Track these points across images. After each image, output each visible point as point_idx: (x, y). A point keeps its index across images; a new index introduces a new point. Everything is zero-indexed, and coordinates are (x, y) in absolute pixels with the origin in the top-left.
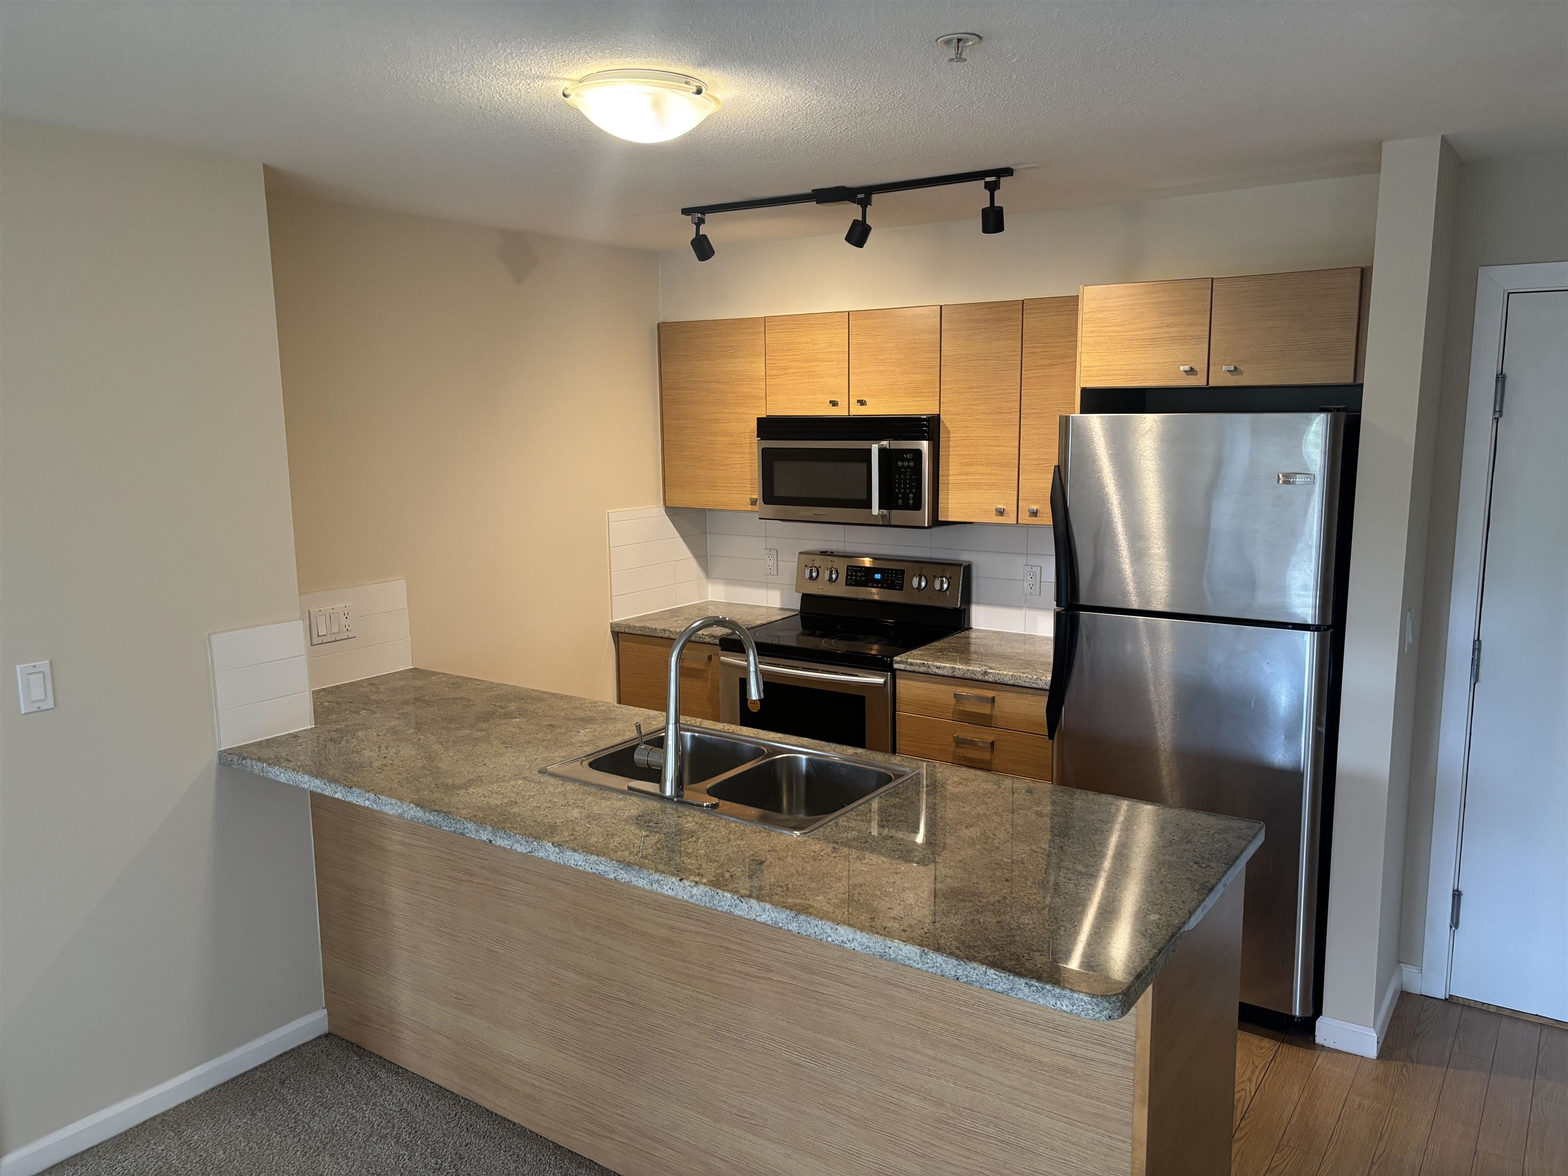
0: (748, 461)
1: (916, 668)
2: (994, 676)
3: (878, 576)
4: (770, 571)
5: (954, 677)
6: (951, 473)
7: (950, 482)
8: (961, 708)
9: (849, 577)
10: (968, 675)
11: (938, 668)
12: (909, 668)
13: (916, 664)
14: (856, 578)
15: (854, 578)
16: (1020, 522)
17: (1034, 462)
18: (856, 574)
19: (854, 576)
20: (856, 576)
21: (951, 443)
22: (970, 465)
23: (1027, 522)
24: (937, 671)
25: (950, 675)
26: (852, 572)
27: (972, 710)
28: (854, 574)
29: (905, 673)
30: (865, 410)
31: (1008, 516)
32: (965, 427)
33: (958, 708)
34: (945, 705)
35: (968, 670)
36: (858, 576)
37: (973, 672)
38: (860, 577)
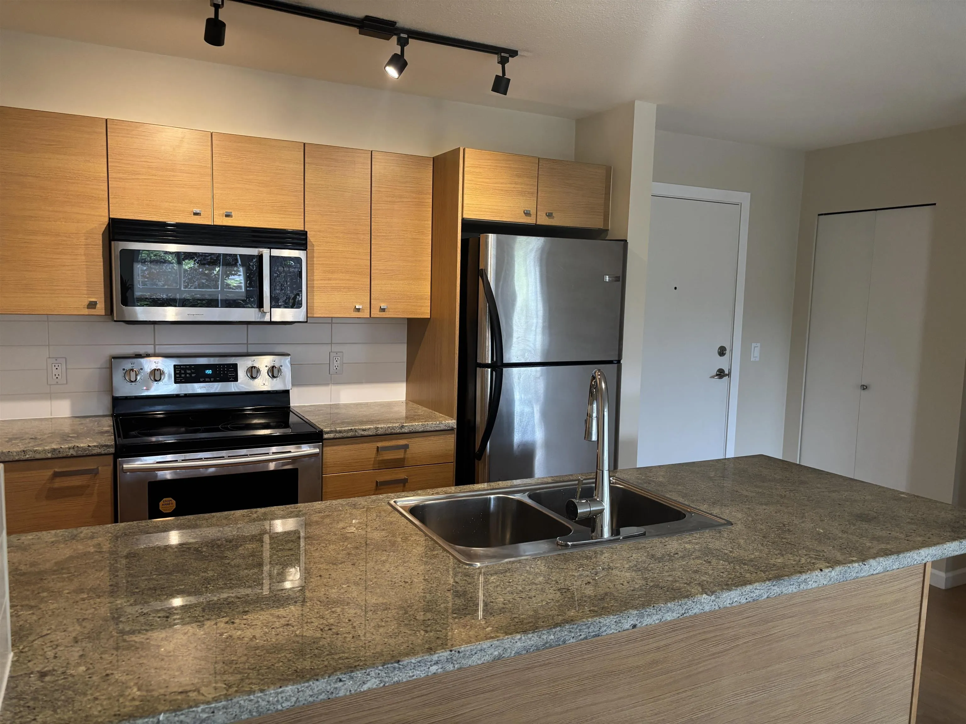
0: (84, 263)
1: (345, 435)
2: (409, 428)
3: (209, 372)
4: (57, 380)
5: (377, 435)
6: (315, 278)
7: (315, 285)
8: (381, 459)
9: (178, 376)
10: (389, 431)
11: (364, 430)
12: (338, 435)
13: (345, 431)
14: (186, 375)
15: (183, 376)
16: (372, 316)
17: (382, 272)
18: (185, 372)
19: (183, 374)
20: (185, 373)
21: (315, 255)
22: (333, 272)
23: (378, 316)
24: (363, 433)
25: (374, 434)
26: (180, 371)
27: (389, 458)
28: (183, 372)
29: (335, 440)
30: (230, 221)
31: (364, 312)
32: (327, 242)
33: (378, 459)
34: (367, 459)
35: (389, 427)
36: (188, 373)
37: (393, 428)
38: (190, 374)
